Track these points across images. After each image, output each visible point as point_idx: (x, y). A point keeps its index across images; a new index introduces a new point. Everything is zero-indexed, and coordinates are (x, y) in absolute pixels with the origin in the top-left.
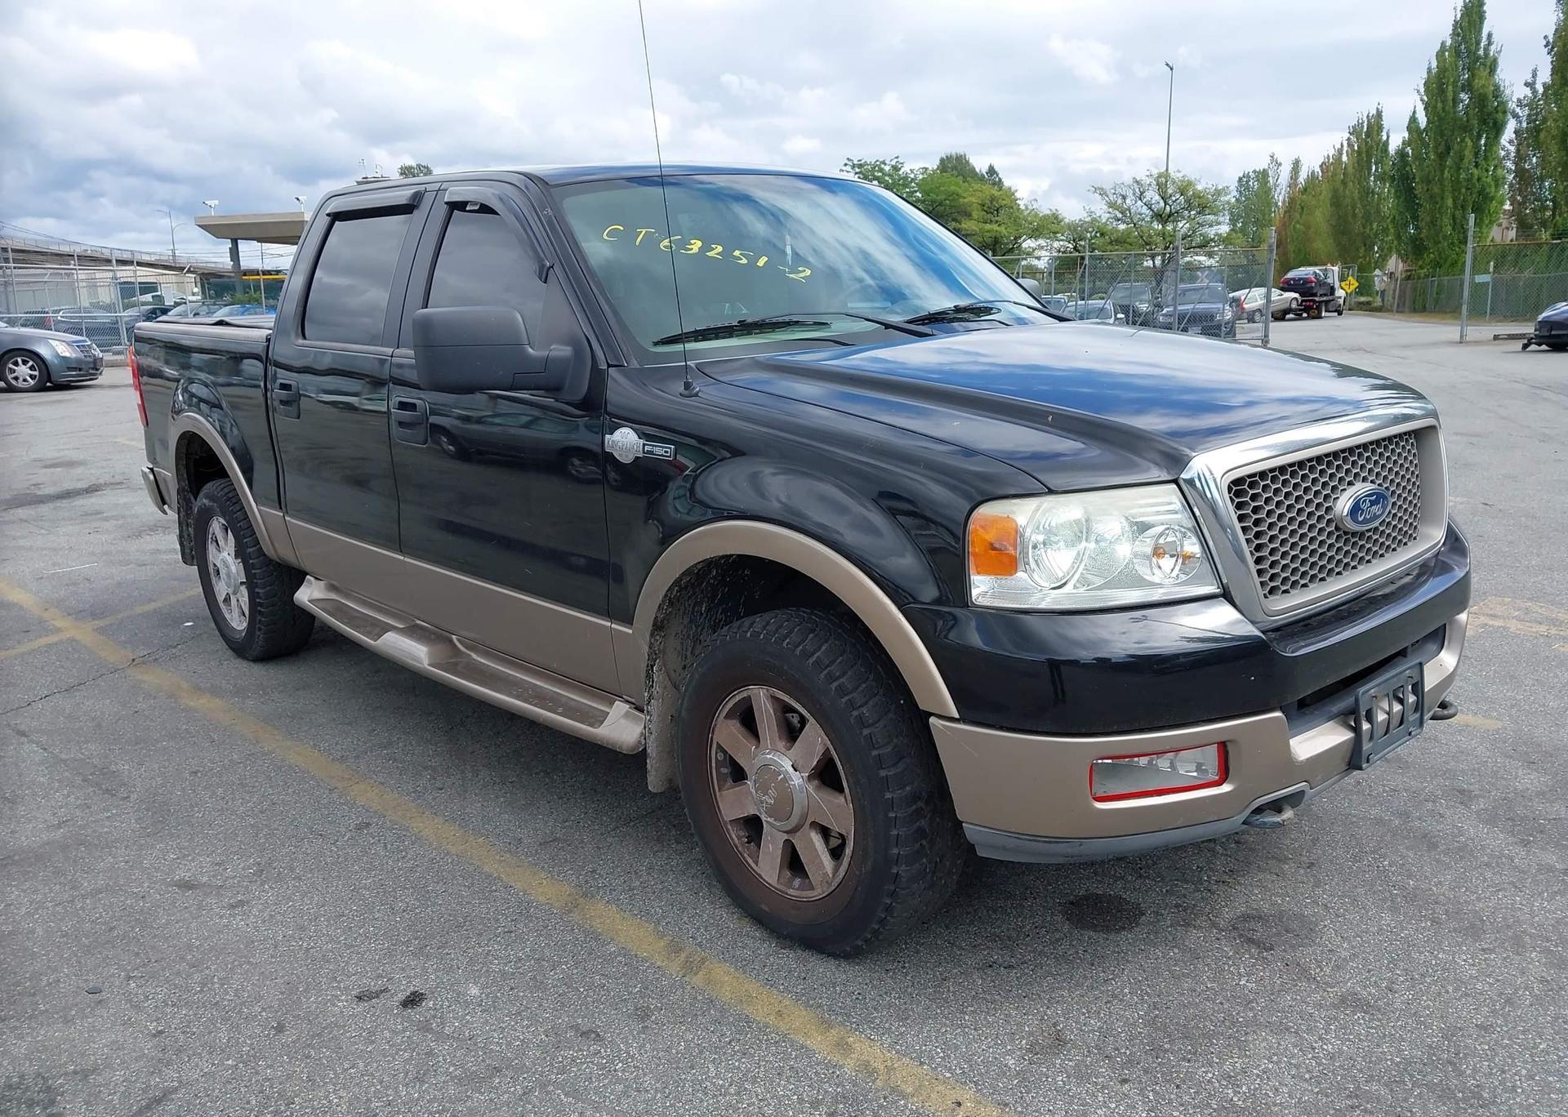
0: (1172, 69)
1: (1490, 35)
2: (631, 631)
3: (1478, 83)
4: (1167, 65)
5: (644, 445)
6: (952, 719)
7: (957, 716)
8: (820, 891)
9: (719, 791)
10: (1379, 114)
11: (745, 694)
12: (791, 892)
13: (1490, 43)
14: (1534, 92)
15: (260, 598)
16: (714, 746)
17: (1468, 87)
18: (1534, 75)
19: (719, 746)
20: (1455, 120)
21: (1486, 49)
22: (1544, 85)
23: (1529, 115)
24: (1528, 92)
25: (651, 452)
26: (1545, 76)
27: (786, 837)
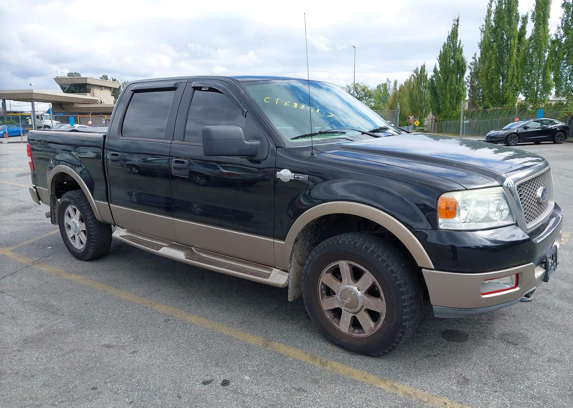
0: (355, 48)
1: (460, 41)
2: (284, 243)
3: (456, 57)
4: (353, 46)
5: (294, 175)
6: (432, 269)
7: (433, 268)
8: (368, 333)
9: (322, 299)
10: (424, 66)
11: (336, 264)
12: (354, 335)
13: (460, 44)
14: (476, 60)
15: (93, 236)
16: (320, 283)
17: (453, 58)
18: (475, 55)
19: (323, 283)
20: (450, 68)
21: (459, 45)
22: (479, 58)
23: (474, 68)
24: (473, 60)
25: (298, 178)
26: (478, 55)
27: (353, 315)
